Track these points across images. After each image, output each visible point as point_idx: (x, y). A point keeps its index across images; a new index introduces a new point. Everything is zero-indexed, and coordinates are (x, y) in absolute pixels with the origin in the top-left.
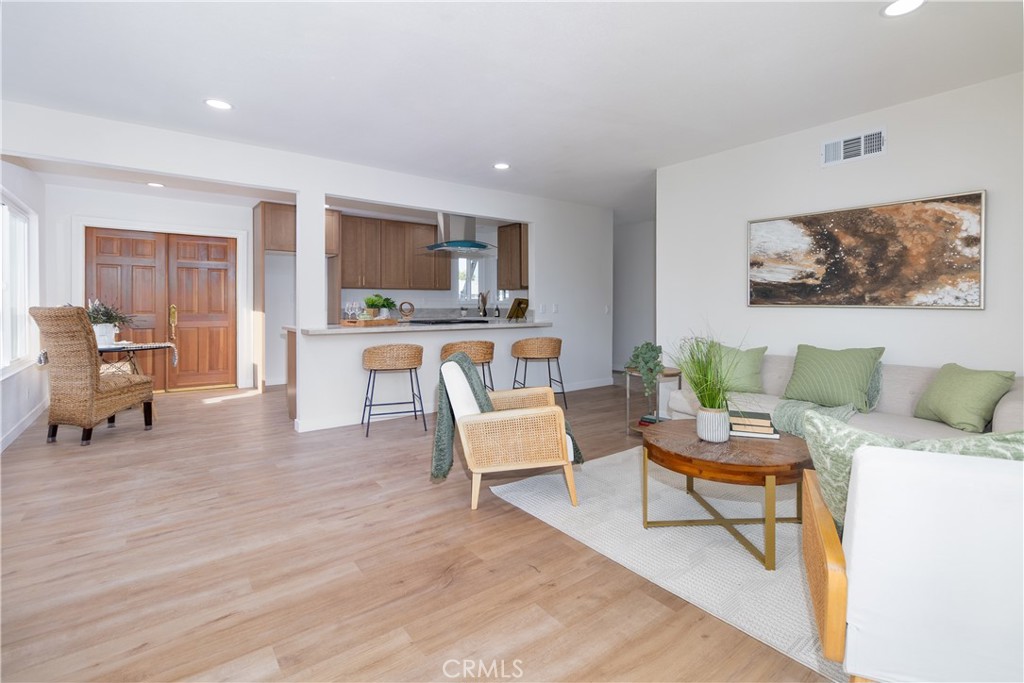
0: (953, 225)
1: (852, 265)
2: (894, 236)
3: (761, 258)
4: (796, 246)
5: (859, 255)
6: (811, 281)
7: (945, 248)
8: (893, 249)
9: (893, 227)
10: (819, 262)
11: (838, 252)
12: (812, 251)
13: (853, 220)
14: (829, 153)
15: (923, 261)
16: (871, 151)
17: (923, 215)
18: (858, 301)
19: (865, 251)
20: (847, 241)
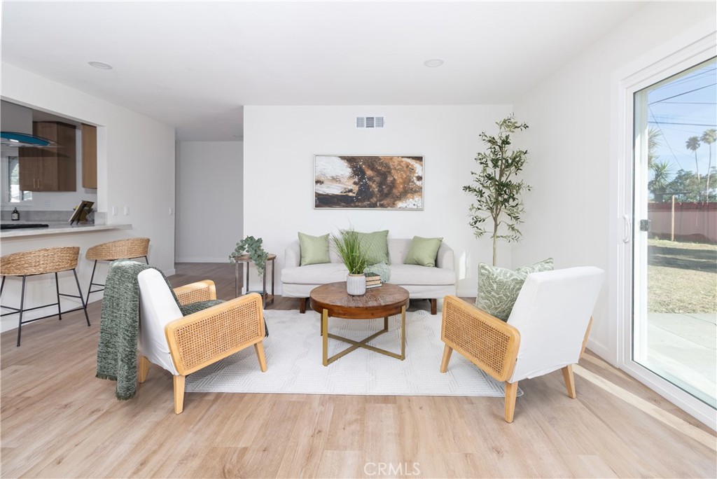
0: (412, 170)
1: (371, 186)
2: (390, 172)
3: (322, 179)
4: (343, 173)
5: (374, 181)
6: (351, 194)
7: (410, 181)
8: (390, 179)
9: (389, 168)
10: (355, 183)
11: (365, 178)
12: (351, 177)
13: (372, 161)
14: (359, 122)
15: (402, 186)
16: (379, 126)
17: (402, 163)
18: (373, 206)
19: (377, 179)
20: (369, 173)
